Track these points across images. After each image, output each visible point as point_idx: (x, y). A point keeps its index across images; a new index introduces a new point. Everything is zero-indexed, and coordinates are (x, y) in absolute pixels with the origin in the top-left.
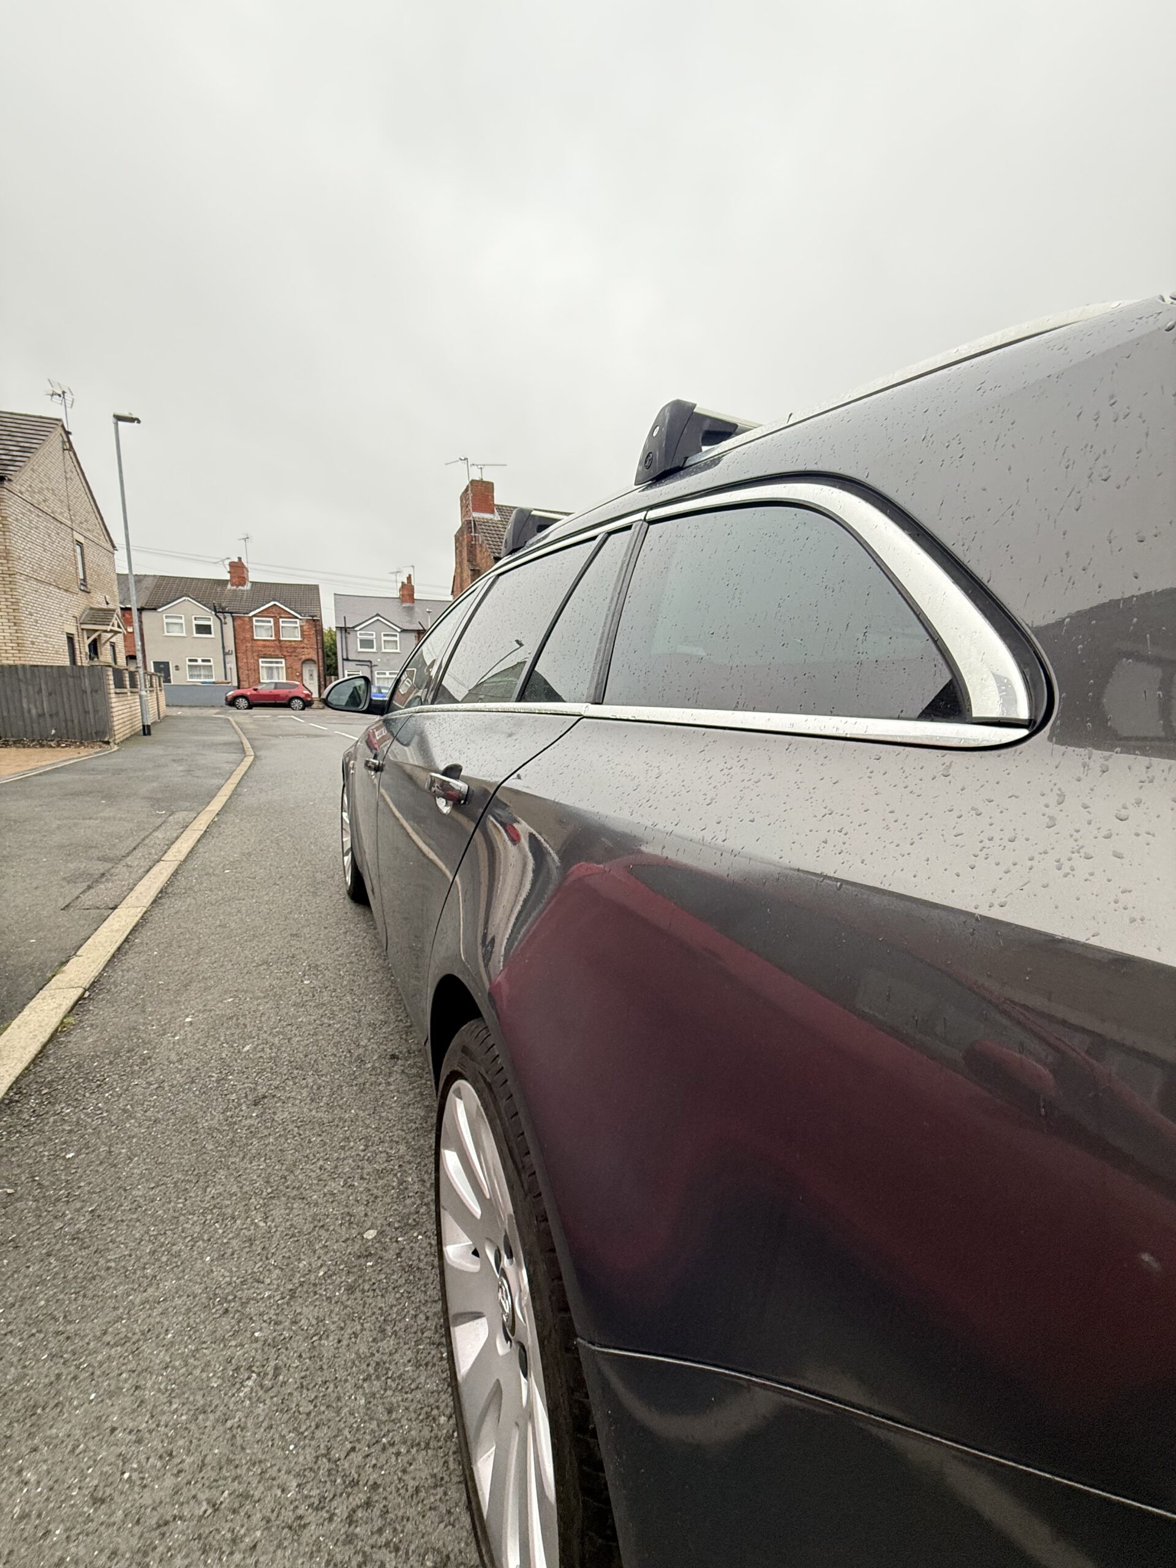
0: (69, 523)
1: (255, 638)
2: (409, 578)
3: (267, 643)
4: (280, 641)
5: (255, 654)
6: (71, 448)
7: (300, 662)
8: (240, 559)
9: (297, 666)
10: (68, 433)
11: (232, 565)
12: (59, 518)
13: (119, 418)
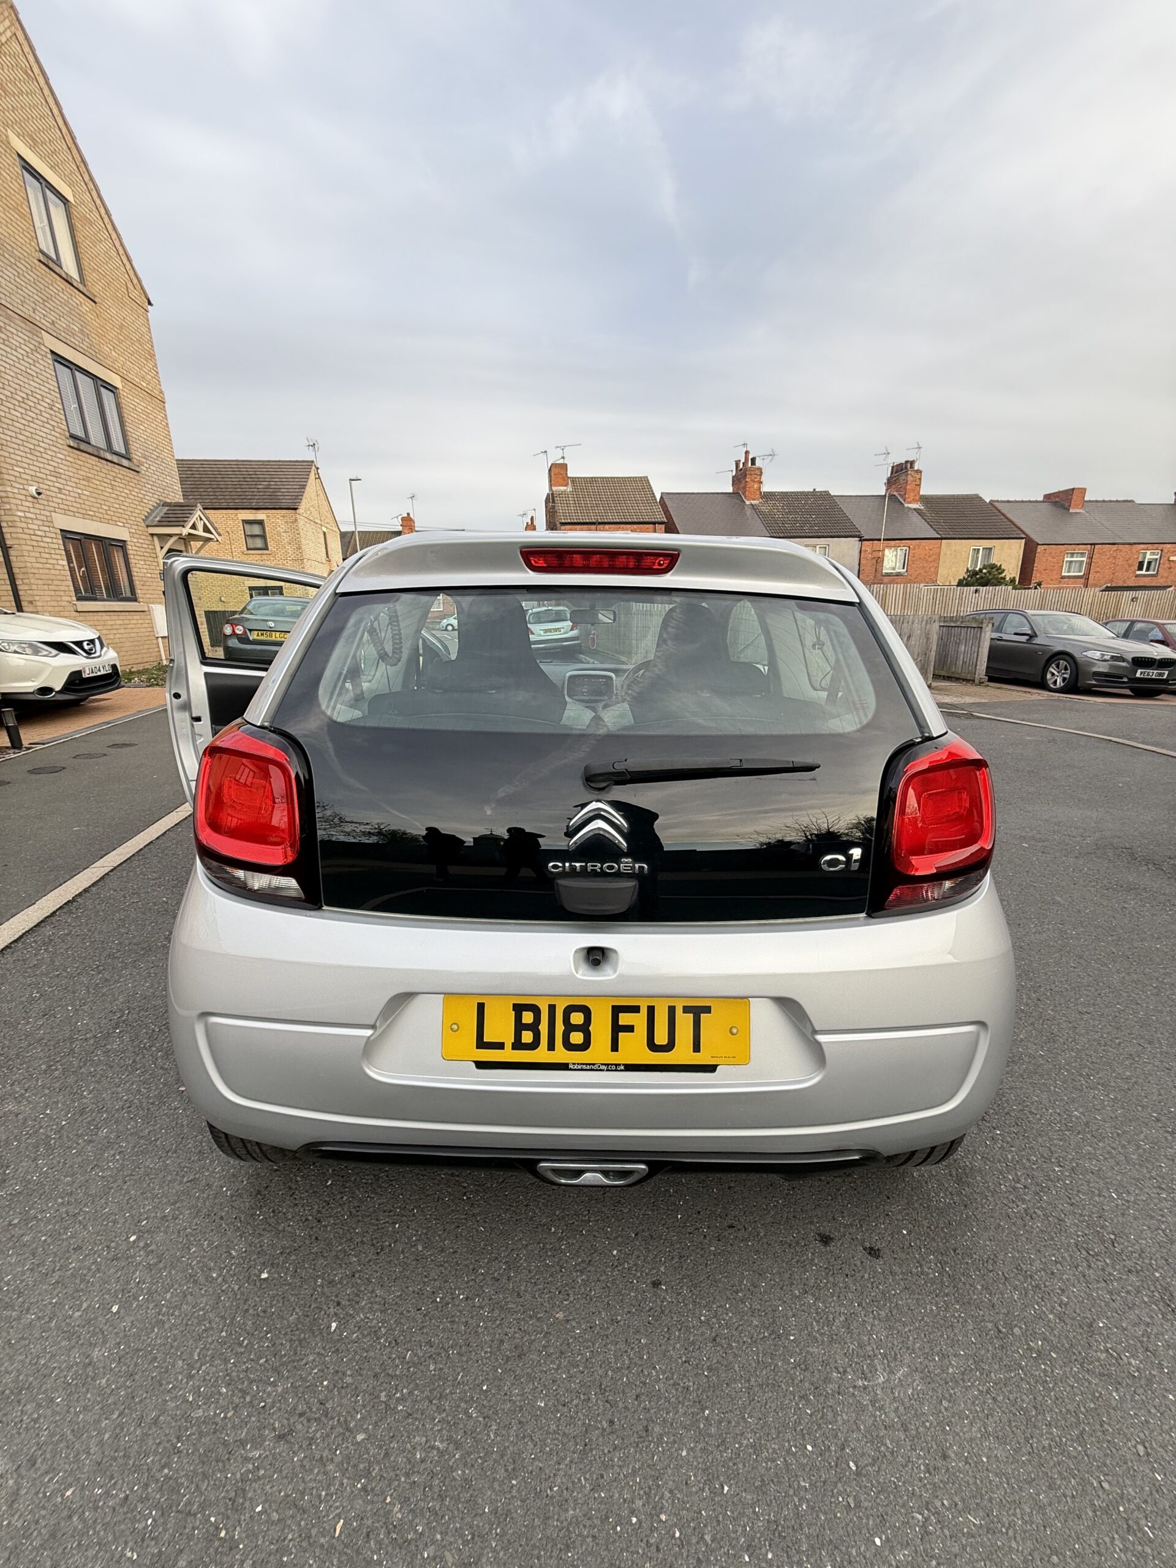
0: (319, 522)
2: (532, 519)
6: (319, 478)
8: (408, 514)
10: (318, 468)
11: (403, 519)
12: (317, 521)
13: (351, 480)
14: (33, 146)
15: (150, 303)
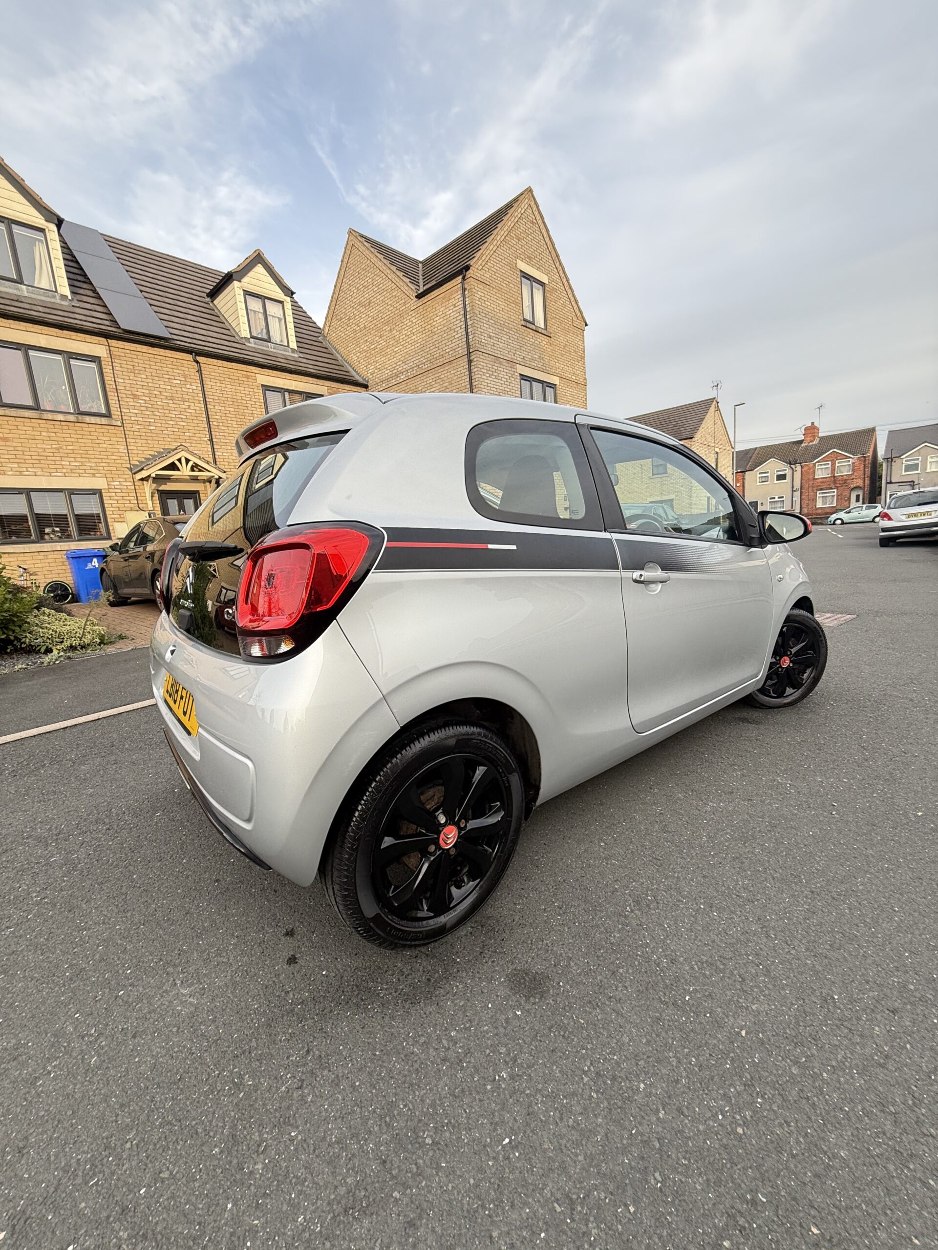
0: (714, 444)
1: (816, 477)
3: (825, 480)
4: (834, 477)
5: (815, 489)
6: (718, 409)
7: (849, 490)
8: (813, 423)
9: (846, 493)
10: (718, 403)
12: (710, 444)
13: (735, 406)
14: (529, 260)
15: (586, 325)
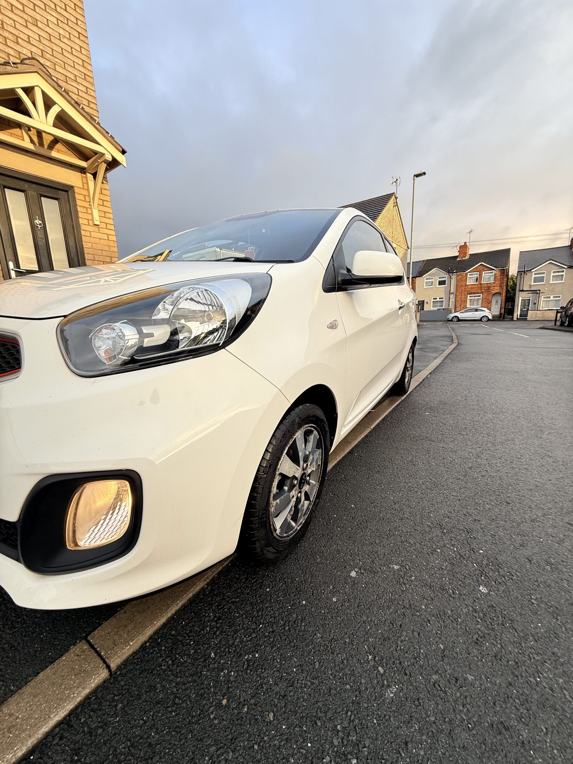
1: (468, 284)
5: (466, 293)
6: (397, 205)
7: (491, 295)
9: (490, 297)
11: (461, 247)
13: (416, 175)
